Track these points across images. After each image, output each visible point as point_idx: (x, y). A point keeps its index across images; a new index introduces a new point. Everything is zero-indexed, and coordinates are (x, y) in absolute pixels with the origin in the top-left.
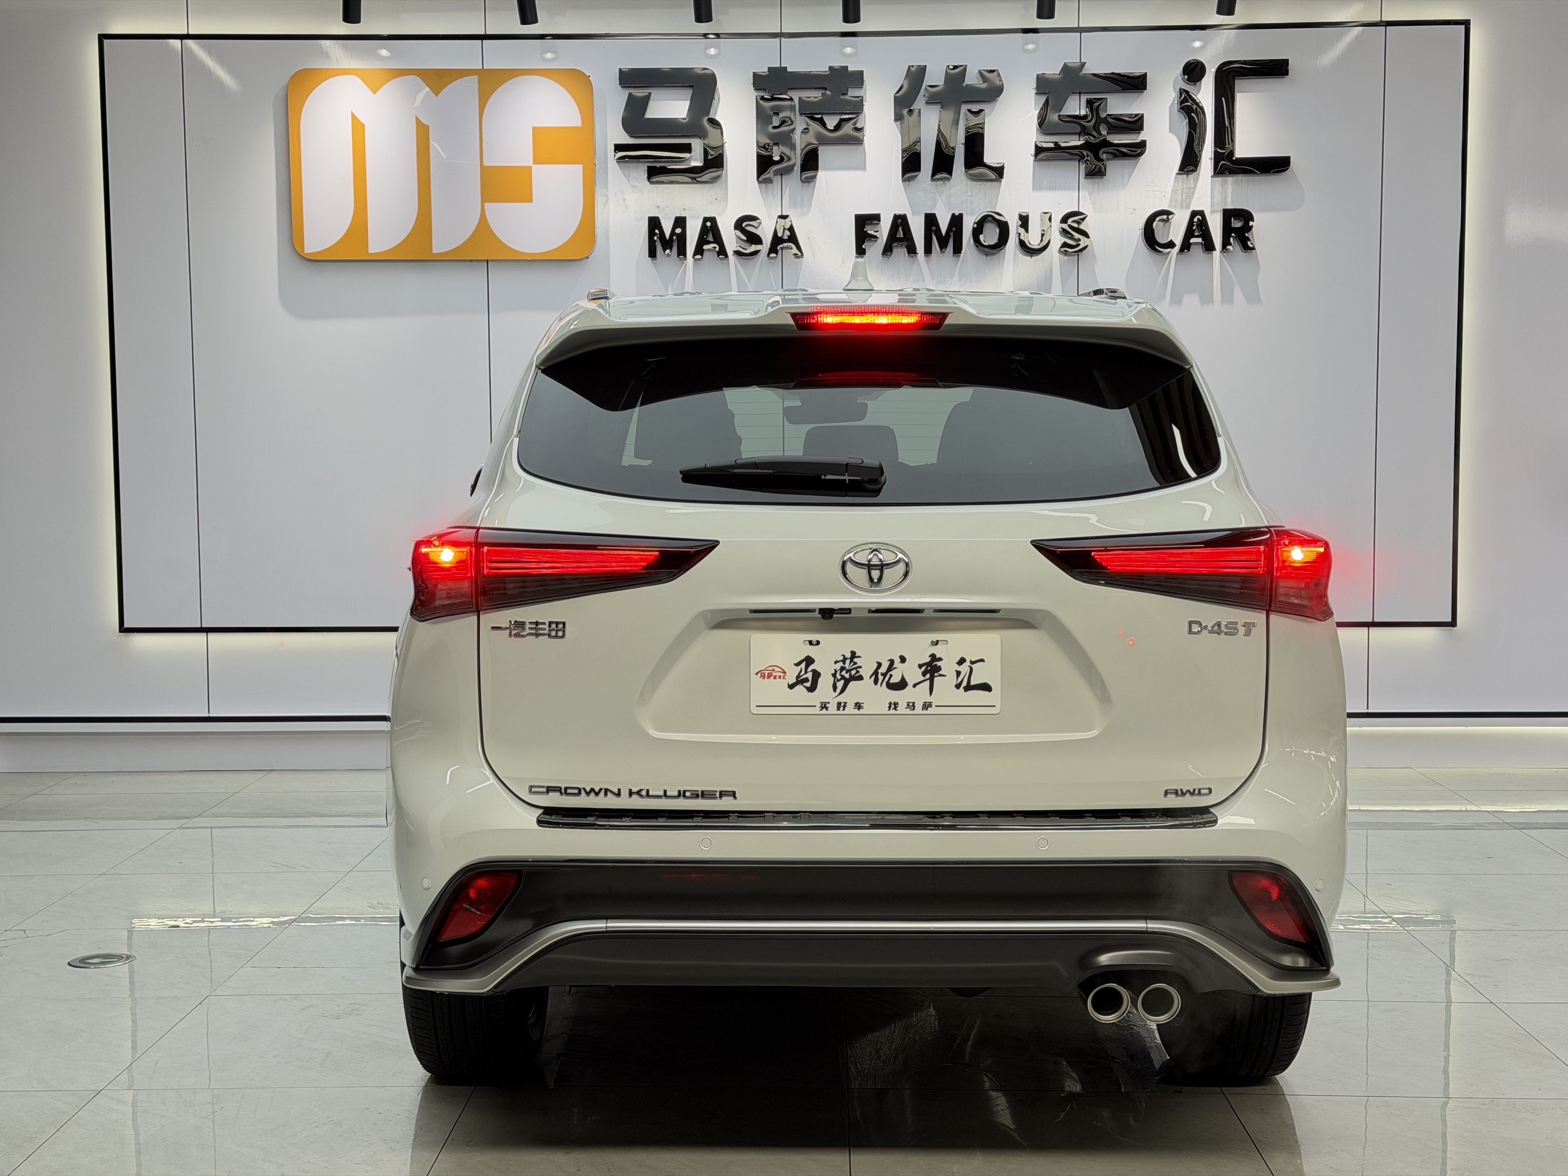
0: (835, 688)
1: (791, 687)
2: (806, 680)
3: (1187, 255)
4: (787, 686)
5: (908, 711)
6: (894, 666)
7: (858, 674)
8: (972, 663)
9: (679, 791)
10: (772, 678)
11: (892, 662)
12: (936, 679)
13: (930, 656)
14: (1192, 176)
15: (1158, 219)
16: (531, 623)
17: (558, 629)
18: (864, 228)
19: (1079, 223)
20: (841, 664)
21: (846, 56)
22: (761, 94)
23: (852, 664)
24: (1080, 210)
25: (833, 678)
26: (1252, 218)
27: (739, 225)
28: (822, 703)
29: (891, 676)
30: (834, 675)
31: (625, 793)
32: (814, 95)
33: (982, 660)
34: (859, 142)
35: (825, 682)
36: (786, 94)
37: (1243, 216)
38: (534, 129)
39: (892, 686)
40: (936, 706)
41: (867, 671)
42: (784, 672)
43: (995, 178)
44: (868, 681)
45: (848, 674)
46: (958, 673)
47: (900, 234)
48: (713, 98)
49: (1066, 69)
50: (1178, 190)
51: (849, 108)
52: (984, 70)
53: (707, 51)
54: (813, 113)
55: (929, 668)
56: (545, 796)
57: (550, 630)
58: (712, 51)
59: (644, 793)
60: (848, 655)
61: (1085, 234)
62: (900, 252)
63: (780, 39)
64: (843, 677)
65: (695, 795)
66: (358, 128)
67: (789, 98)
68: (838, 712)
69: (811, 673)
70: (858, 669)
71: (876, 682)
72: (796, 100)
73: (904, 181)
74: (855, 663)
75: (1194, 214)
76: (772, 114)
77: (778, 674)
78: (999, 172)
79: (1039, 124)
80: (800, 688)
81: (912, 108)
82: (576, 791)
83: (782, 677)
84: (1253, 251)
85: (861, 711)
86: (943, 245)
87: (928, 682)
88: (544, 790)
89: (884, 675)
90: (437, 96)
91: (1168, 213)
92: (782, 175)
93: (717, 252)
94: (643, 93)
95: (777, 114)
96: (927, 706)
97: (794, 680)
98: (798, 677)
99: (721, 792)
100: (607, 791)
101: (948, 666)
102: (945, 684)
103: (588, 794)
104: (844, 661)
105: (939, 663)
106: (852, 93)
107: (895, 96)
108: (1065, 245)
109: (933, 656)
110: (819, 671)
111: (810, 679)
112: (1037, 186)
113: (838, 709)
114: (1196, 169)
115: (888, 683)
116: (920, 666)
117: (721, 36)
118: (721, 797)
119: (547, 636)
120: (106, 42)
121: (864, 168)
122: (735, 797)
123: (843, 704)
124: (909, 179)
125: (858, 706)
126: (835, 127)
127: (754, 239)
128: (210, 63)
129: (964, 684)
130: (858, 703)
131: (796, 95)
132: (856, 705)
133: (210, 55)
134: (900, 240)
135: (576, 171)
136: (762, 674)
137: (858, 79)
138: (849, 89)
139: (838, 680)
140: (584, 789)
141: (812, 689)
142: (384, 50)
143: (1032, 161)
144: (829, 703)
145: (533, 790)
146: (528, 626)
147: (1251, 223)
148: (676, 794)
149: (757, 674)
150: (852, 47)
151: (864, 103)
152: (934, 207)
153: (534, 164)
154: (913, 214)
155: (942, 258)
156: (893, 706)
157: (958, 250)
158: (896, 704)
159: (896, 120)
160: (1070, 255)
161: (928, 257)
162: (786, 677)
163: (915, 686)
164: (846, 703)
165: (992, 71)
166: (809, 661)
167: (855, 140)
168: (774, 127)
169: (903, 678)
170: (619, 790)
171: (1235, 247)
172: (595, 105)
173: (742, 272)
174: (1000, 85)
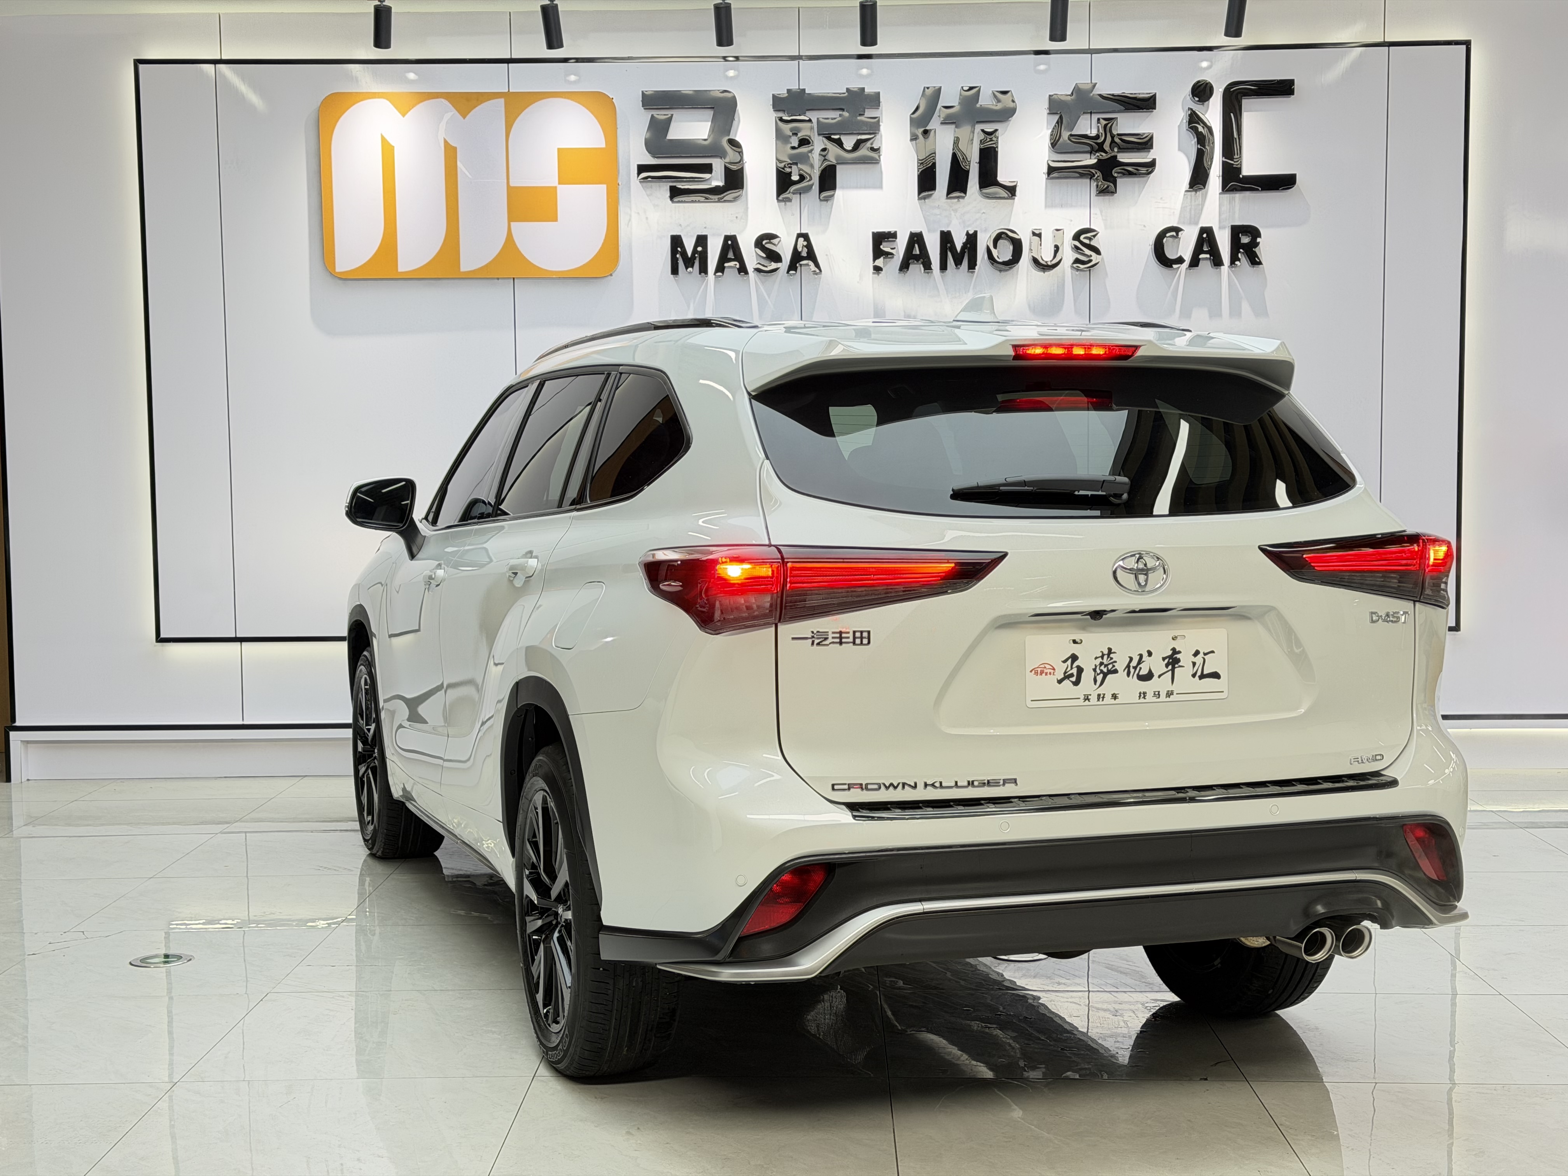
0: (1095, 681)
1: (1060, 682)
2: (1072, 675)
3: (1195, 270)
4: (1056, 681)
5: (1155, 699)
6: (1143, 660)
7: (1114, 668)
8: (1205, 654)
9: (969, 782)
10: (1044, 674)
11: (1141, 656)
12: (1176, 670)
13: (1171, 650)
14: (1199, 193)
15: (1168, 235)
16: (833, 633)
17: (862, 638)
18: (881, 244)
19: (1090, 239)
20: (1100, 660)
21: (862, 76)
22: (780, 114)
23: (1109, 659)
24: (1092, 227)
25: (1094, 673)
26: (1259, 235)
27: (759, 243)
28: (1085, 695)
29: (1141, 668)
30: (1095, 670)
31: (920, 786)
32: (831, 116)
33: (1213, 652)
34: (875, 161)
35: (1087, 676)
36: (804, 114)
37: (1249, 232)
38: (559, 149)
39: (1141, 678)
40: (1177, 694)
41: (1120, 666)
42: (1054, 669)
43: (1006, 196)
44: (1122, 673)
45: (1106, 668)
46: (1194, 664)
47: (917, 251)
48: (733, 119)
49: (1077, 90)
50: (1187, 206)
51: (866, 128)
52: (997, 91)
53: (727, 73)
54: (830, 135)
55: (1171, 660)
56: (846, 792)
57: (854, 638)
58: (731, 73)
59: (937, 785)
60: (1106, 652)
61: (1097, 251)
62: (916, 268)
63: (799, 62)
64: (1102, 671)
65: (983, 784)
66: (388, 151)
67: (807, 119)
68: (1099, 703)
69: (1076, 669)
70: (1114, 664)
71: (1128, 674)
72: (814, 120)
73: (919, 199)
74: (1112, 659)
75: (1203, 230)
76: (791, 134)
77: (1049, 671)
78: (1012, 191)
79: (1052, 144)
80: (1067, 682)
81: (927, 128)
82: (876, 787)
83: (1052, 673)
84: (1260, 266)
85: (1117, 701)
86: (958, 262)
87: (1170, 672)
88: (846, 787)
89: (1135, 668)
90: (464, 118)
91: (1177, 230)
92: (800, 194)
93: (738, 269)
94: (665, 115)
95: (796, 134)
96: (1169, 694)
97: (1062, 676)
98: (1065, 673)
99: (1004, 780)
100: (904, 784)
101: (1185, 658)
102: (1184, 672)
103: (887, 788)
104: (1102, 657)
105: (1178, 656)
106: (869, 113)
107: (910, 117)
108: (1077, 261)
109: (1174, 650)
110: (1082, 666)
111: (1075, 674)
112: (1050, 204)
113: (1098, 700)
114: (1205, 187)
115: (1138, 675)
116: (1164, 659)
117: (740, 58)
118: (1004, 784)
119: (852, 644)
120: (141, 67)
121: (881, 187)
122: (1017, 784)
123: (1102, 696)
124: (924, 198)
125: (1114, 696)
126: (853, 148)
127: (774, 257)
128: (243, 88)
129: (1199, 673)
130: (1114, 694)
131: (814, 116)
132: (1112, 696)
133: (243, 79)
134: (917, 258)
135: (600, 191)
136: (1036, 672)
137: (874, 100)
138: (866, 110)
139: (1098, 674)
140: (884, 785)
141: (1076, 683)
142: (411, 73)
143: (1045, 179)
144: (1090, 695)
145: (836, 787)
146: (830, 636)
147: (1258, 240)
148: (966, 784)
149: (1031, 671)
150: (867, 68)
151: (881, 124)
152: (948, 225)
153: (559, 184)
154: (929, 231)
155: (957, 274)
156: (1142, 695)
157: (972, 265)
158: (1145, 693)
159: (911, 140)
160: (1081, 270)
161: (943, 272)
162: (1055, 673)
163: (1160, 676)
164: (1104, 694)
165: (1005, 93)
166: (1074, 658)
167: (872, 159)
168: (793, 148)
169: (1150, 671)
170: (916, 784)
171: (1243, 261)
172: (618, 127)
173: (762, 288)
174: (1013, 108)
